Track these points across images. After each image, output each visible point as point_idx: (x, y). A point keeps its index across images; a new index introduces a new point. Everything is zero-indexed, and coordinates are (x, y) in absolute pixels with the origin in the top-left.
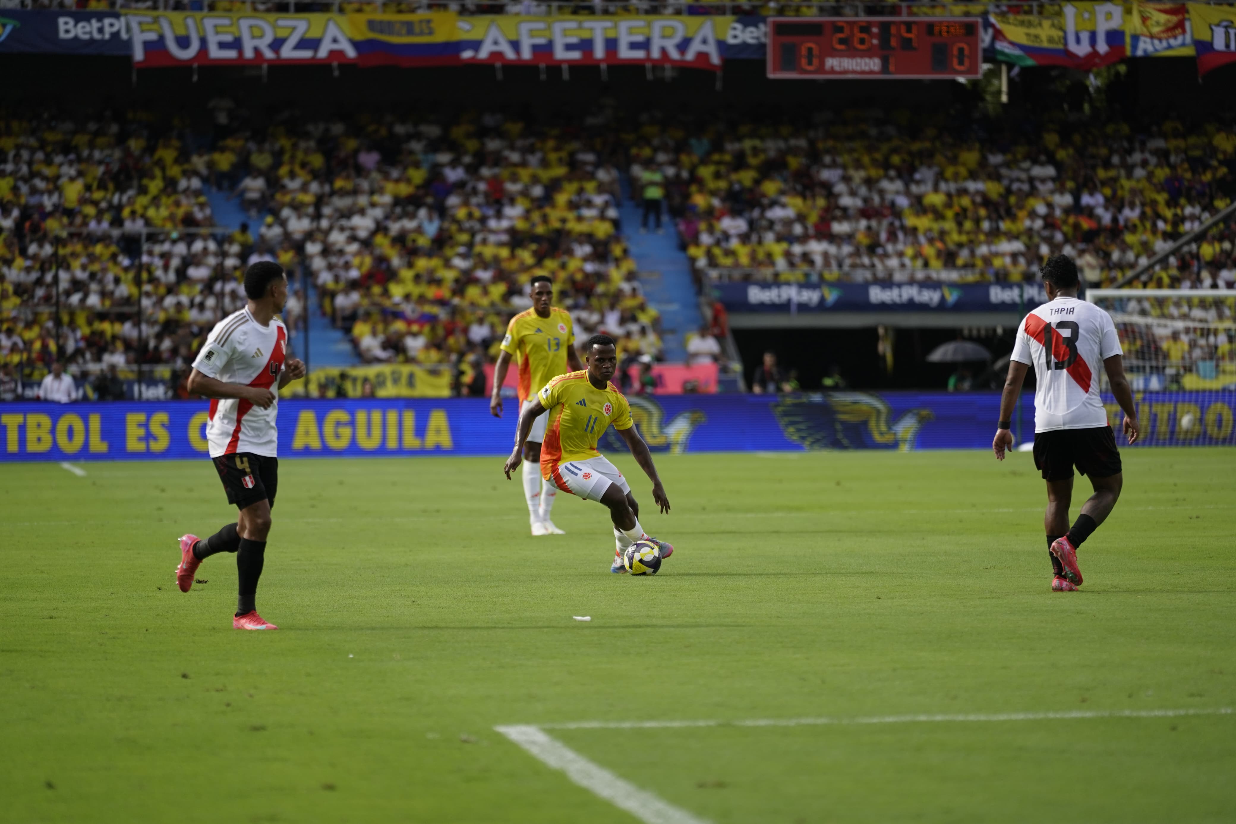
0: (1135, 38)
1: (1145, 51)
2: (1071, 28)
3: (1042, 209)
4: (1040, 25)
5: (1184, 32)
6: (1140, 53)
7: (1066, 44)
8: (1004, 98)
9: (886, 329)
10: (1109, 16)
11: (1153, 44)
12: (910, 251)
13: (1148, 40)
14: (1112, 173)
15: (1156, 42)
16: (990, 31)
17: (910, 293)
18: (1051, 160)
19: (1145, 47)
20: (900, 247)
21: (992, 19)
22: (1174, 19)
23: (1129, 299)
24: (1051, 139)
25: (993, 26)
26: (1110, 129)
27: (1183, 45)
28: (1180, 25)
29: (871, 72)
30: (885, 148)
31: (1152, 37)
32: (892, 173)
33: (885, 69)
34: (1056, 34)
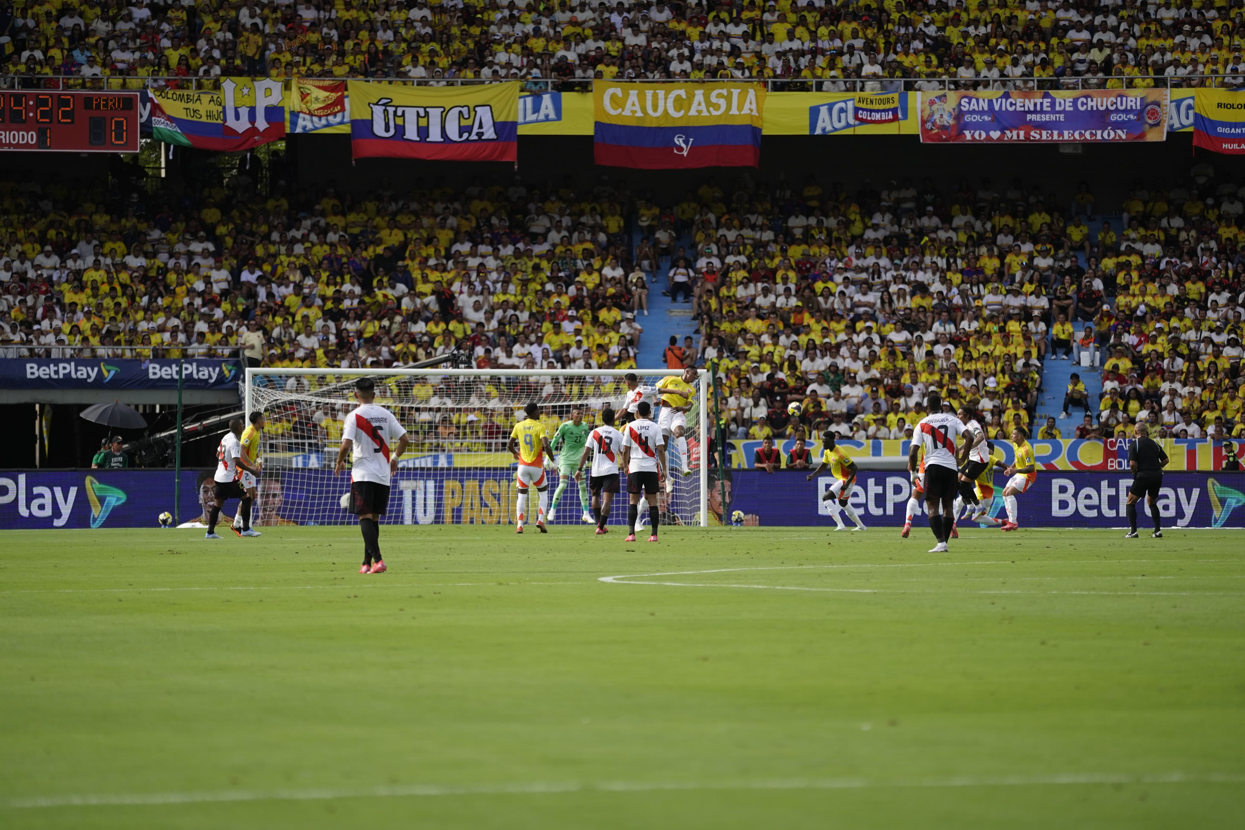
0: (295, 115)
1: (304, 128)
2: (230, 105)
3: (200, 286)
4: (199, 99)
5: (343, 110)
6: (299, 130)
7: (225, 120)
8: (163, 174)
9: (42, 407)
10: (268, 91)
11: (312, 121)
12: (67, 328)
13: (308, 117)
14: (272, 249)
15: (315, 119)
16: (149, 105)
17: (66, 369)
18: (211, 236)
19: (304, 124)
20: (57, 323)
21: (151, 94)
22: (334, 96)
23: (288, 377)
24: (211, 215)
25: (151, 100)
26: (270, 204)
27: (342, 123)
28: (340, 102)
29: (27, 145)
30: (42, 224)
31: (311, 115)
32: (48, 248)
33: (41, 141)
34: (215, 108)
